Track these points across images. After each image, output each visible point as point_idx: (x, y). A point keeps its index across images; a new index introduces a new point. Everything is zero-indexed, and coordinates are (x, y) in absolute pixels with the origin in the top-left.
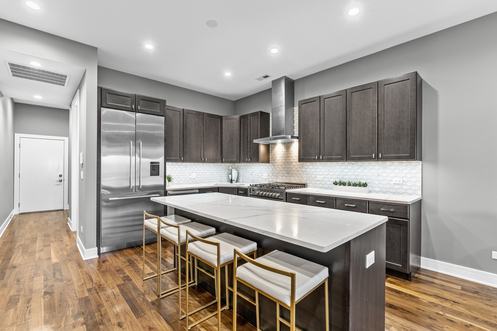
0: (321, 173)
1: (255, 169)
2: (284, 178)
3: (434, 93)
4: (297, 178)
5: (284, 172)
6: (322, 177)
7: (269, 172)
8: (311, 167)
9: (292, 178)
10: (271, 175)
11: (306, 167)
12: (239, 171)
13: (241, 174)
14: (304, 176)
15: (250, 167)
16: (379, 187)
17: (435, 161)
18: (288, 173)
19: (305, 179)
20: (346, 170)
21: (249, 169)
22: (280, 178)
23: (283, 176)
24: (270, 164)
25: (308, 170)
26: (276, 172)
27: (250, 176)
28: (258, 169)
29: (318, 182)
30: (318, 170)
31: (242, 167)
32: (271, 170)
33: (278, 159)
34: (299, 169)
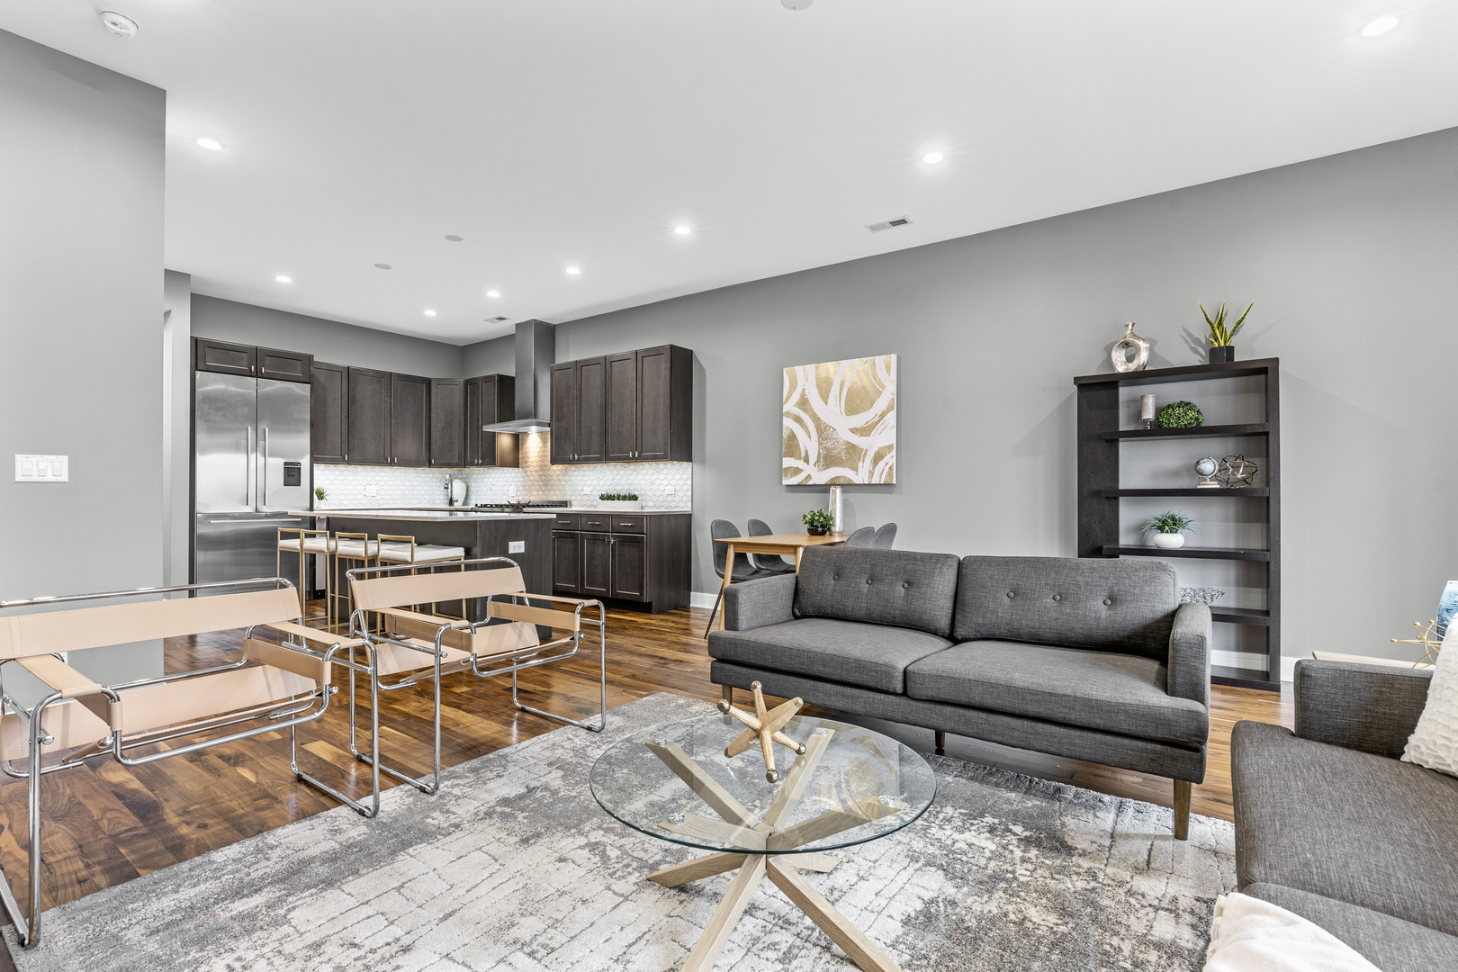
0: (588, 483)
1: (496, 480)
2: (541, 493)
3: (703, 370)
4: (558, 493)
5: (541, 483)
6: (590, 489)
7: (519, 484)
8: (576, 473)
9: (552, 493)
10: (521, 488)
11: (570, 473)
12: (470, 484)
13: (472, 489)
14: (568, 488)
15: (488, 476)
16: (652, 501)
17: (703, 462)
18: (546, 485)
19: (569, 493)
20: (618, 477)
21: (486, 480)
22: (535, 493)
23: (538, 491)
24: (520, 469)
25: (573, 478)
26: (529, 483)
27: (489, 493)
28: (501, 479)
29: (586, 498)
30: (586, 478)
31: (474, 476)
32: (521, 479)
33: (531, 459)
34: (561, 477)
